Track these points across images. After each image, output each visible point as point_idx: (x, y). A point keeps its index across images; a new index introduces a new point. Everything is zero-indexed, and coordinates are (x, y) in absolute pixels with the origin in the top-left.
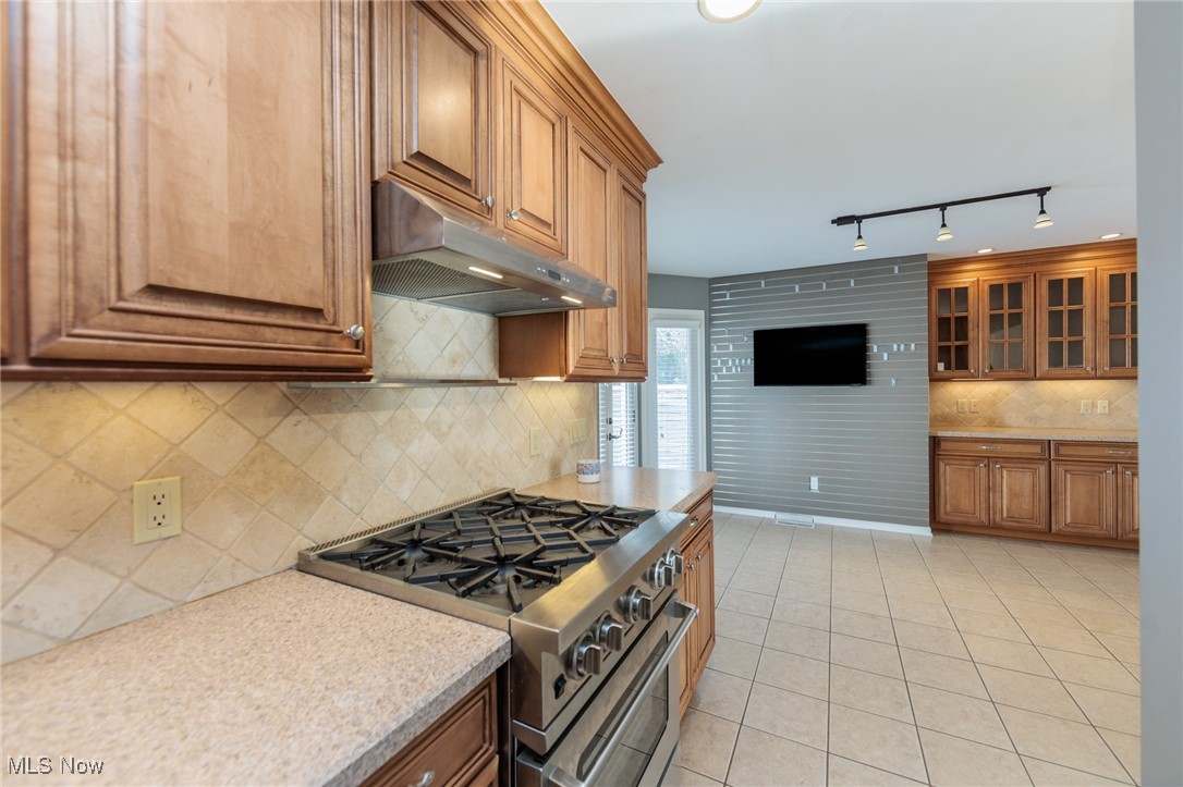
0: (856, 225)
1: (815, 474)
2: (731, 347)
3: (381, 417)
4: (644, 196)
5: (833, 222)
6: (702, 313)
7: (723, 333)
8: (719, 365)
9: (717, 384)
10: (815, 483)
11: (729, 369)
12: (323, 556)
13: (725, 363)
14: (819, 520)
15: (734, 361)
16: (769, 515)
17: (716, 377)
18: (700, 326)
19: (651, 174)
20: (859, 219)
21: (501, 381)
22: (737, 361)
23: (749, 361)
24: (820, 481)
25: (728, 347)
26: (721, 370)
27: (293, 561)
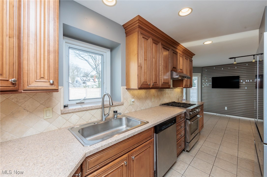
0: (234, 59)
1: (226, 106)
2: (207, 80)
3: (164, 92)
4: (192, 60)
5: (229, 58)
6: (200, 74)
7: (205, 78)
8: (204, 84)
9: (203, 88)
10: (226, 108)
11: (206, 85)
12: (162, 105)
13: (205, 84)
14: (227, 116)
15: (207, 83)
16: (215, 114)
17: (203, 86)
18: (200, 76)
19: (193, 57)
20: (235, 58)
21: (173, 88)
22: (208, 83)
23: (211, 83)
24: (227, 108)
25: (206, 80)
26: (204, 85)
27: (159, 105)
